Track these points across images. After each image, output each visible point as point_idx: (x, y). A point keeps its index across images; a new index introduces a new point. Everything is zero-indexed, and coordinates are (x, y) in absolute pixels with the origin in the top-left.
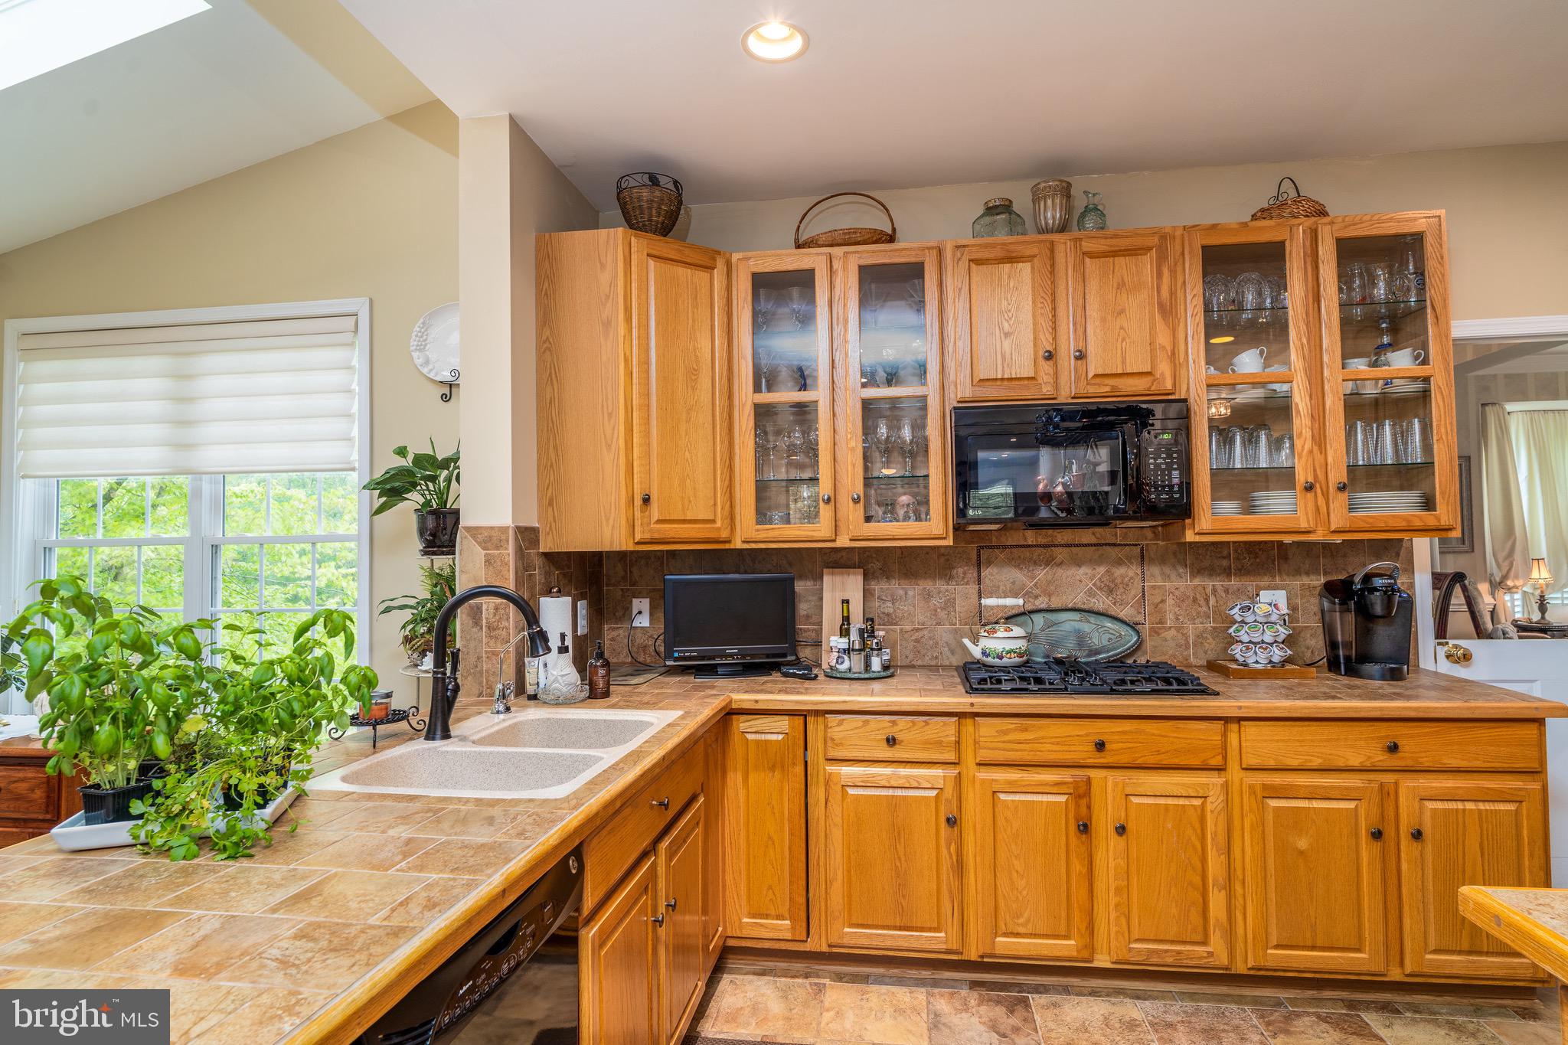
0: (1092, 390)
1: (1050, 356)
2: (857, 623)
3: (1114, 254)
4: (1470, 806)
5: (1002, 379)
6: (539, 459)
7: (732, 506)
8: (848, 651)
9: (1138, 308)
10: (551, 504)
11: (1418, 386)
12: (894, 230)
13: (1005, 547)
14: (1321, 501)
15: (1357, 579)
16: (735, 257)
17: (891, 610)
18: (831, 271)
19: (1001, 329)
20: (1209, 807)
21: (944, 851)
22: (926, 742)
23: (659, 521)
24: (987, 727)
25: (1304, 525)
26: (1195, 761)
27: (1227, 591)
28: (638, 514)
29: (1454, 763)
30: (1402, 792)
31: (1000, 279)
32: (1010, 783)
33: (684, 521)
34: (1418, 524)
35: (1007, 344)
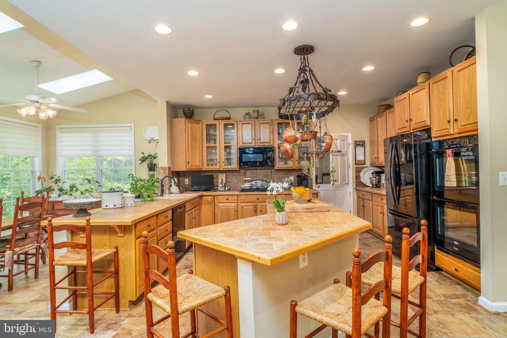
0: (261, 145)
1: (254, 139)
2: (224, 182)
3: (265, 123)
5: (246, 143)
6: (171, 156)
7: (203, 163)
8: (222, 187)
9: (267, 132)
10: (173, 163)
12: (230, 117)
13: (249, 170)
14: (294, 162)
16: (203, 121)
17: (230, 180)
18: (219, 124)
19: (247, 135)
21: (235, 216)
22: (233, 199)
23: (191, 166)
24: (242, 197)
25: (292, 166)
27: (284, 177)
28: (187, 165)
32: (245, 205)
33: (195, 166)
35: (248, 137)
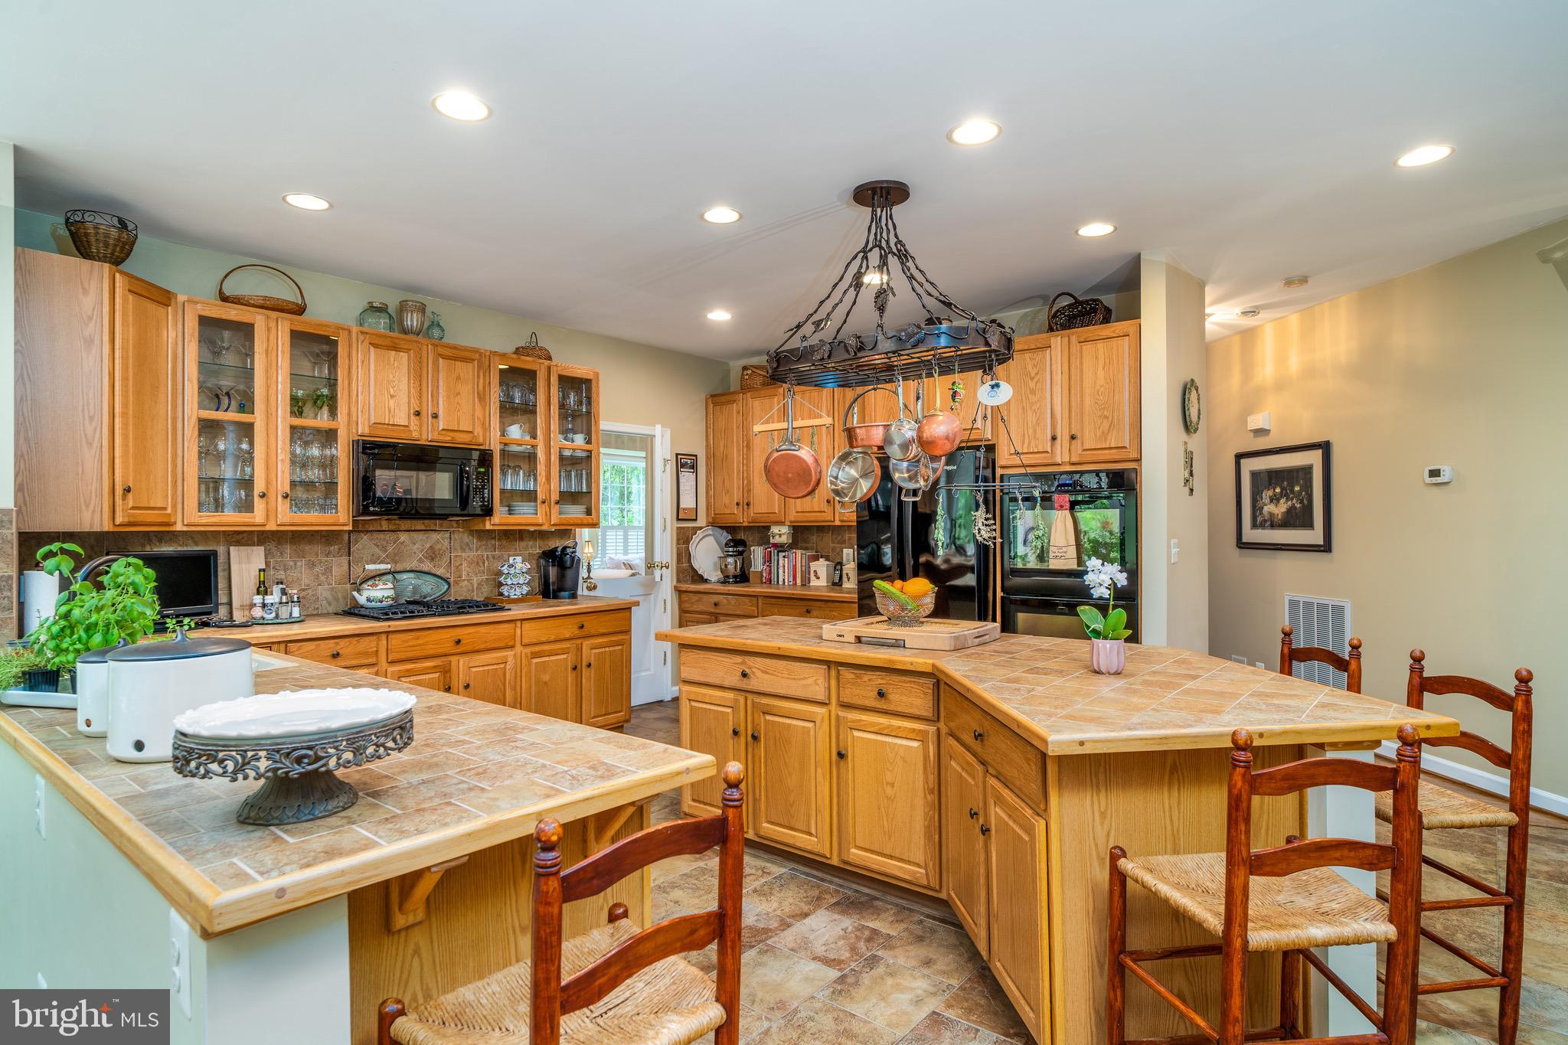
0: (441, 438)
1: (418, 414)
3: (455, 359)
4: (607, 649)
5: (388, 424)
7: (183, 498)
9: (467, 391)
11: (584, 454)
12: (305, 303)
13: (367, 531)
14: (548, 510)
15: (559, 549)
16: (183, 298)
17: (283, 577)
18: (268, 329)
19: (389, 392)
20: (508, 667)
22: (360, 653)
24: (395, 640)
25: (539, 521)
26: (502, 645)
27: (494, 558)
28: (118, 501)
29: (603, 630)
30: (584, 647)
31: (389, 359)
33: (148, 508)
34: (585, 522)
35: (392, 402)
